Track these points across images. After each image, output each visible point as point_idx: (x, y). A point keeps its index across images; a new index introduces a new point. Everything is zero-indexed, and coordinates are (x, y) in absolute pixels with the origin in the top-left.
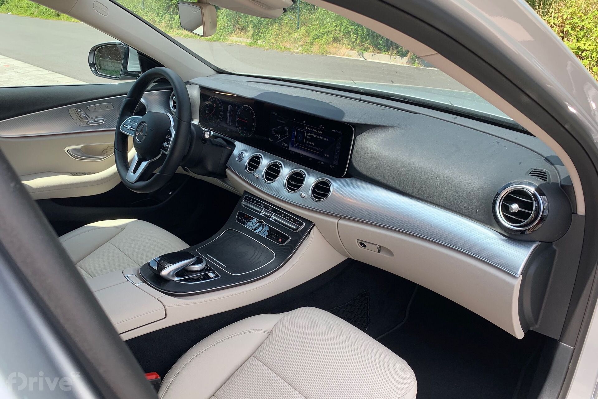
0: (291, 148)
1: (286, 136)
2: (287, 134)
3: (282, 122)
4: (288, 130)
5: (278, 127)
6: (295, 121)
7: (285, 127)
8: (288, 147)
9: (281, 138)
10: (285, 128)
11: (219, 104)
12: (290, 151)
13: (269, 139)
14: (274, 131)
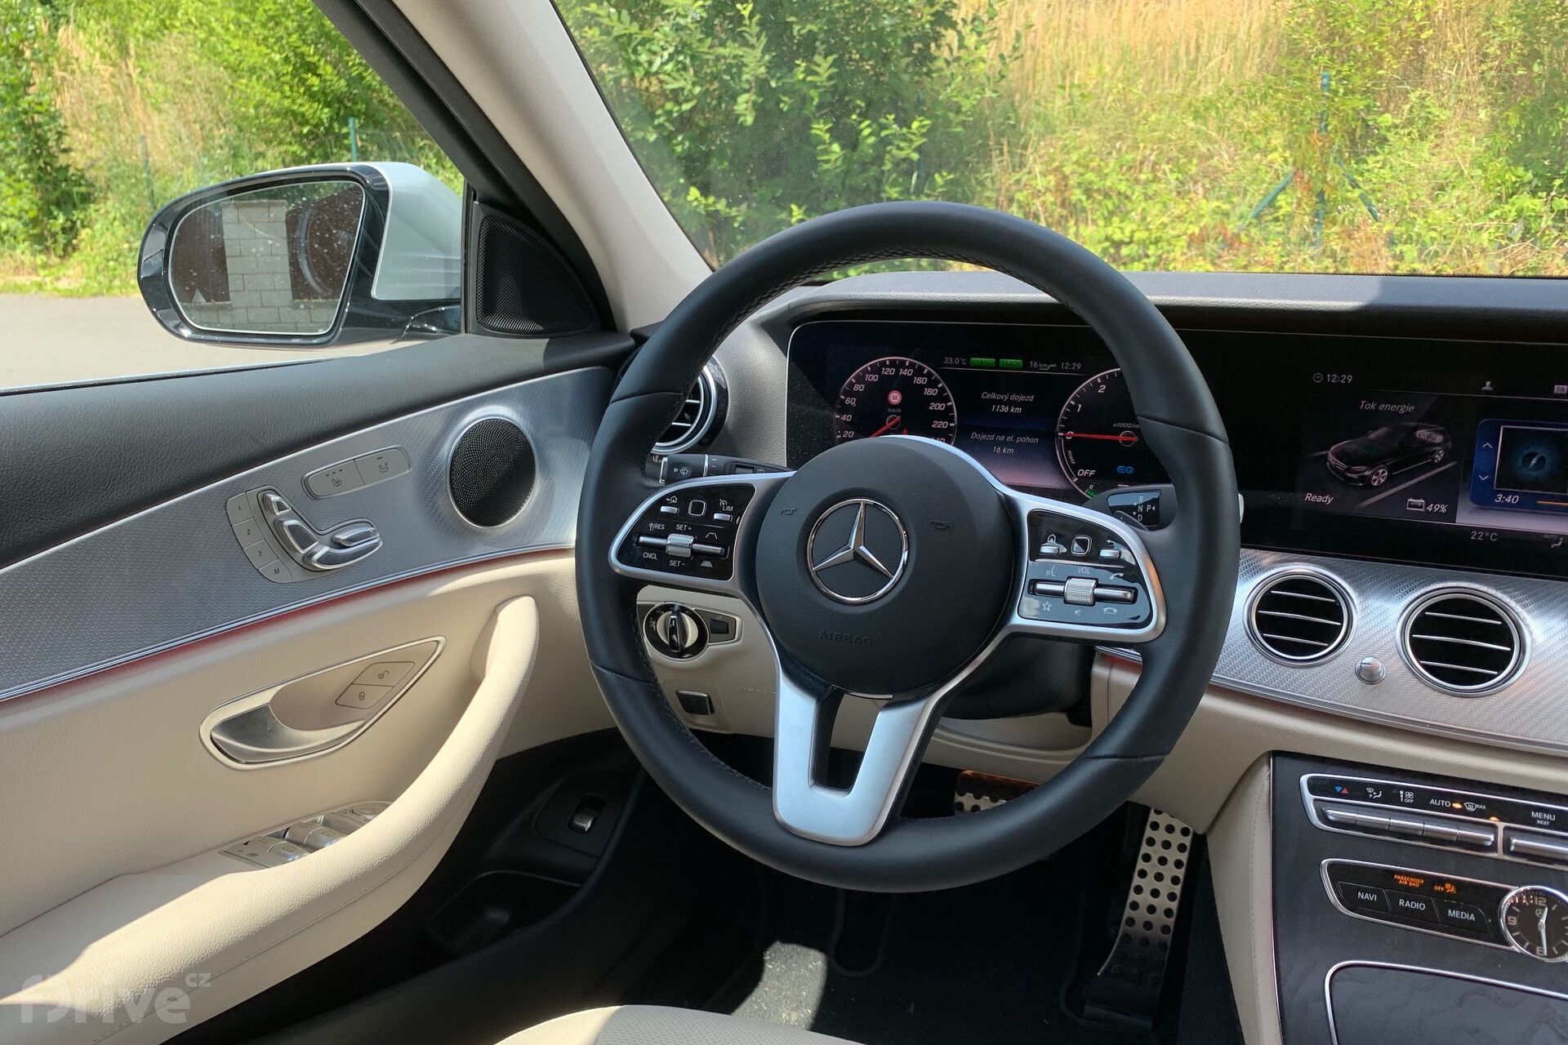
0: (1468, 517)
1: (1432, 466)
2: (1438, 458)
3: (1392, 408)
4: (1439, 438)
5: (1365, 433)
6: (1487, 392)
7: (1415, 429)
8: (1451, 514)
9: (1391, 481)
10: (1422, 434)
11: (928, 385)
12: (1467, 531)
13: (1309, 497)
14: (1340, 455)
